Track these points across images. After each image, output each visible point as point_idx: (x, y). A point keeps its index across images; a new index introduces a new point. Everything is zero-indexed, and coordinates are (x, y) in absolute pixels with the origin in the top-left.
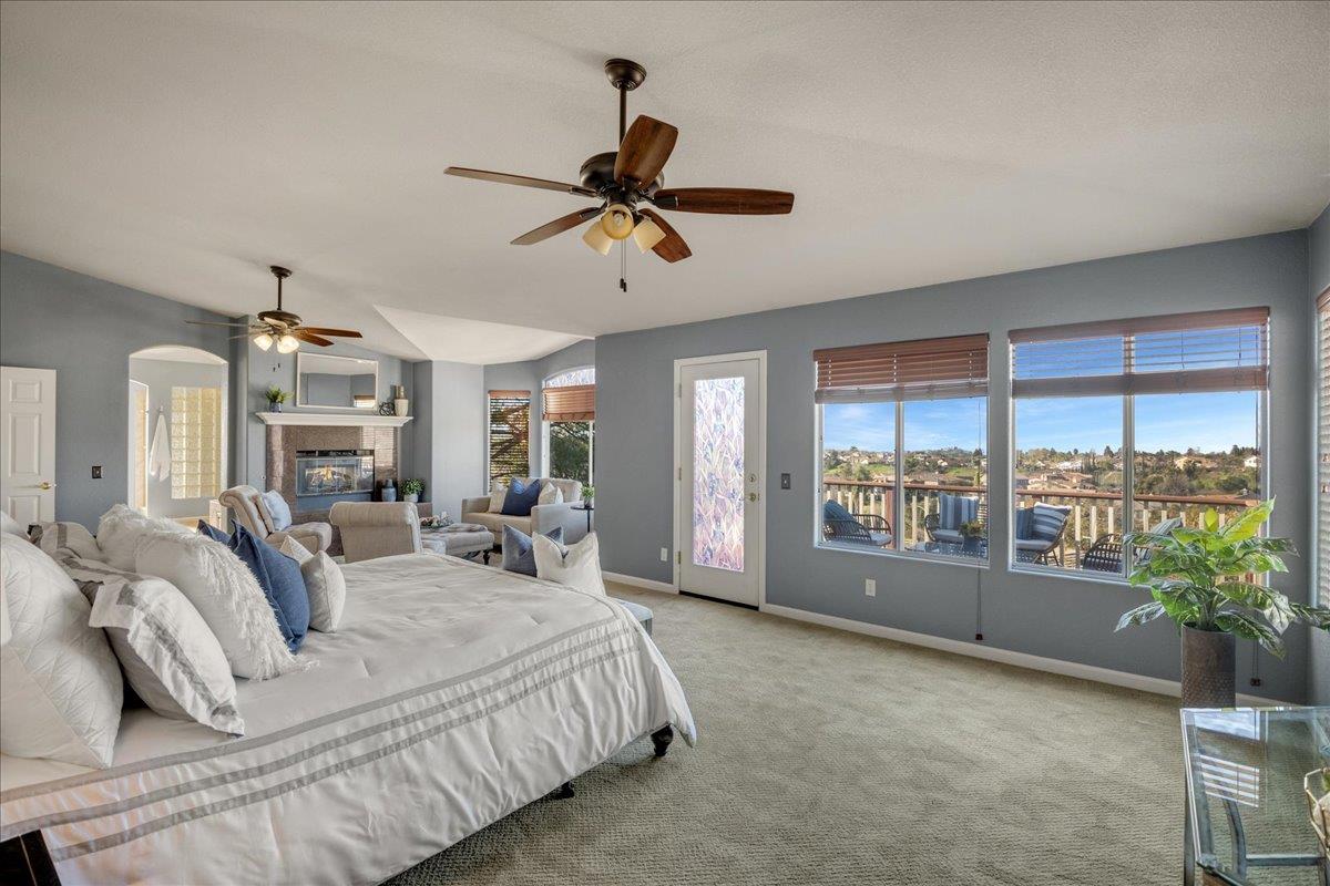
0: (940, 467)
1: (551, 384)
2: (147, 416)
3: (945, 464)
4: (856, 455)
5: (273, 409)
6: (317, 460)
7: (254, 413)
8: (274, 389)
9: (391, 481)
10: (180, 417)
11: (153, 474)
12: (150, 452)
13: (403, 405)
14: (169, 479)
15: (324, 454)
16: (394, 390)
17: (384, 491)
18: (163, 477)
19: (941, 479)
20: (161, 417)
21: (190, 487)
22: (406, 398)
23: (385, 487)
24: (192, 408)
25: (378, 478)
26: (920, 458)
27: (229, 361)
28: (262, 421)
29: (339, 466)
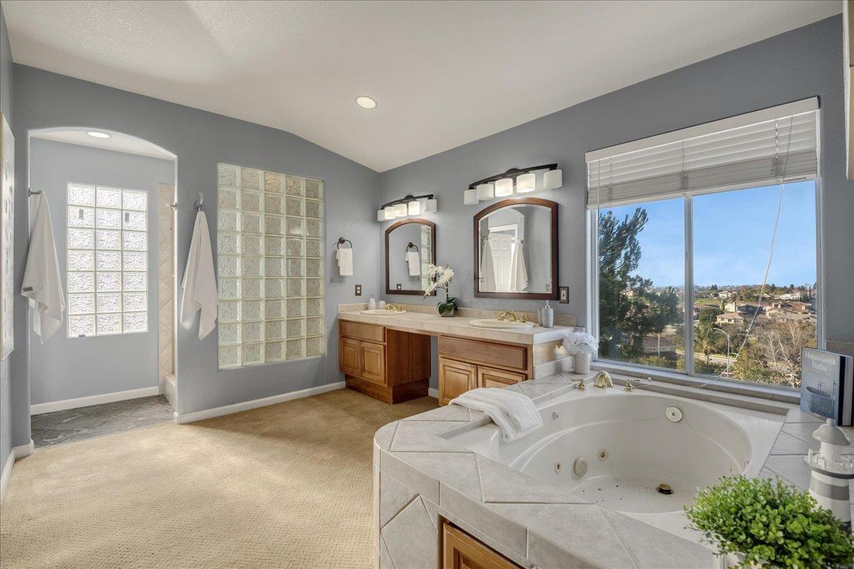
2: (176, 212)
10: (232, 219)
11: (188, 325)
12: (181, 282)
14: (214, 334)
18: (204, 332)
20: (201, 215)
21: (249, 348)
24: (249, 204)
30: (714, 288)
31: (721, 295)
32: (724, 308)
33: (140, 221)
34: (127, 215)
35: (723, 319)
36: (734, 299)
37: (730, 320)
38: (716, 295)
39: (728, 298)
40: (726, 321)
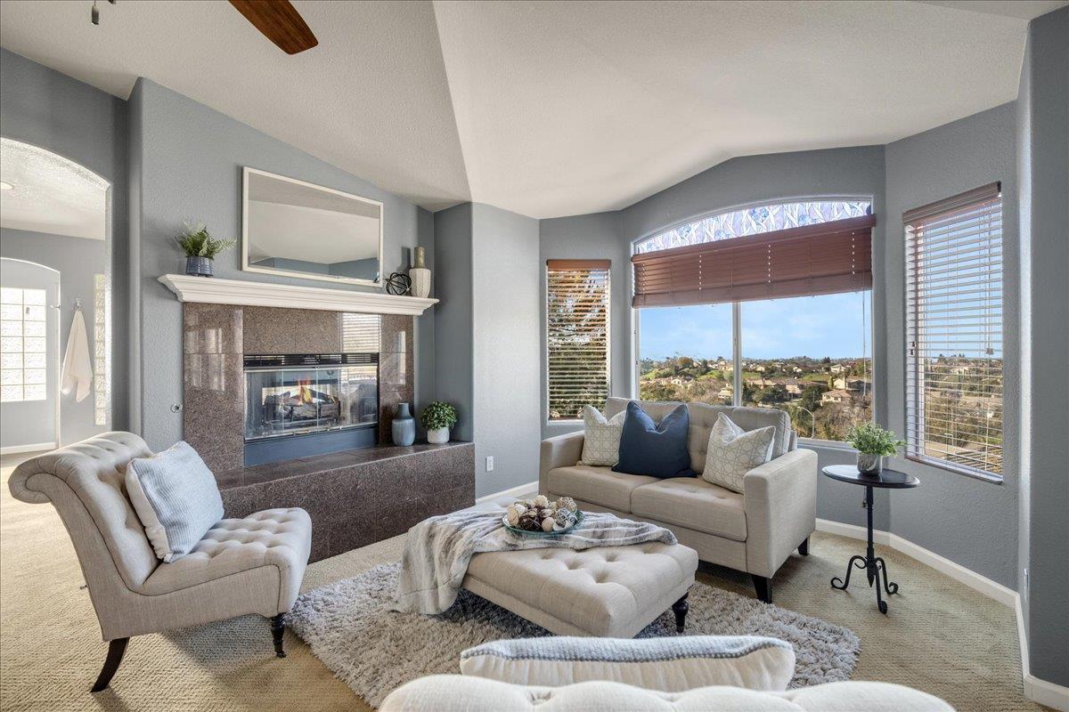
0: (795, 373)
1: (644, 248)
3: (799, 370)
4: (722, 363)
5: (192, 270)
6: (283, 373)
7: (155, 279)
8: (195, 230)
9: (406, 406)
12: (62, 362)
13: (423, 277)
15: (296, 360)
16: (406, 253)
17: (395, 423)
18: (80, 397)
19: (800, 383)
20: (78, 315)
22: (427, 266)
23: (398, 416)
25: (385, 400)
26: (777, 365)
27: (114, 182)
28: (174, 296)
29: (321, 382)
30: (827, 361)
31: (833, 369)
32: (833, 385)
33: (39, 313)
34: (28, 309)
35: (828, 397)
36: (847, 374)
37: (836, 398)
38: (828, 369)
39: (841, 373)
40: (832, 399)
